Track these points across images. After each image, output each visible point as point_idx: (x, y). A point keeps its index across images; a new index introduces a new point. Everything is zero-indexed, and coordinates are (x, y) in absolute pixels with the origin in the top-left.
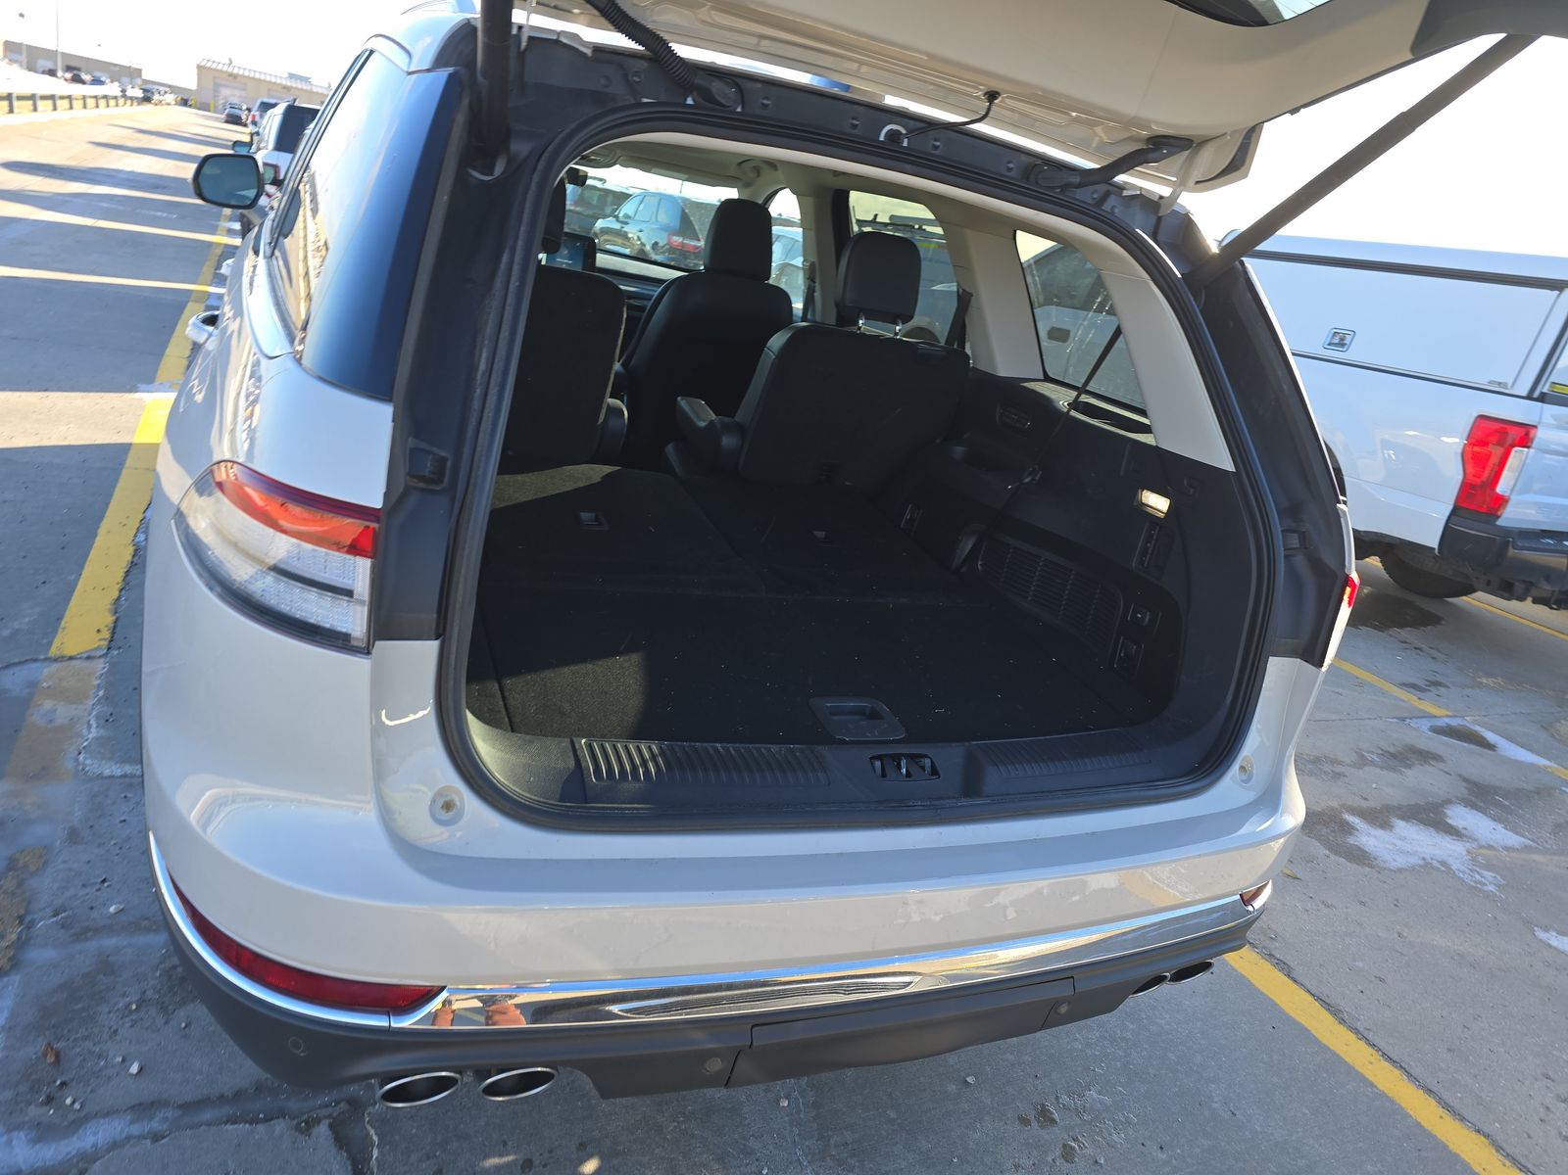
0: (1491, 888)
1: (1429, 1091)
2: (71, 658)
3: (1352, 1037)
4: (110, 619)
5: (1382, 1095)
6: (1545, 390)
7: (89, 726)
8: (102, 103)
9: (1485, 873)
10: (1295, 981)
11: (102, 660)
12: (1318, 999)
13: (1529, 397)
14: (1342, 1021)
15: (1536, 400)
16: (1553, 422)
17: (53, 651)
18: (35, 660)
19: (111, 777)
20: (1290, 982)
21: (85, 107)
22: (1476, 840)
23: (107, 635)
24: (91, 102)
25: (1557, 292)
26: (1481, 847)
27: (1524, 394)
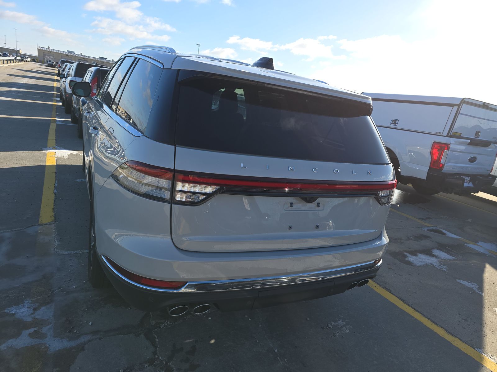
0: (445, 270)
1: (428, 319)
2: (45, 224)
3: (408, 307)
4: (53, 214)
5: (416, 320)
6: (451, 134)
7: (55, 242)
8: (9, 62)
9: (443, 266)
10: (392, 294)
11: (54, 225)
12: (399, 298)
13: (447, 136)
14: (405, 303)
15: (449, 137)
16: (454, 143)
17: (40, 223)
18: (35, 225)
19: (65, 254)
20: (391, 294)
21: (4, 63)
22: (440, 258)
23: (53, 218)
24: (5, 62)
25: (452, 107)
26: (442, 260)
27: (446, 135)
